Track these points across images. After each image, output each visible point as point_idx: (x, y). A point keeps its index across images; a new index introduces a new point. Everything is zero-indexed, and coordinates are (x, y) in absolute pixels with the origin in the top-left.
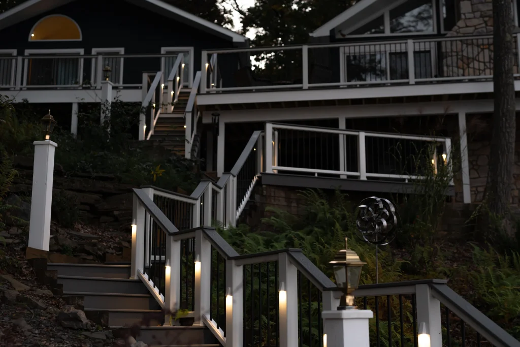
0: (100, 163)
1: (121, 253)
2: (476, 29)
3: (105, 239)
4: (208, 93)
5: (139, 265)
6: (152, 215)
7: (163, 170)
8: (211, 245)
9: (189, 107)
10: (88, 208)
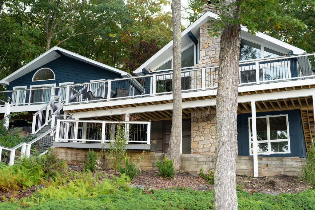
2: (207, 64)
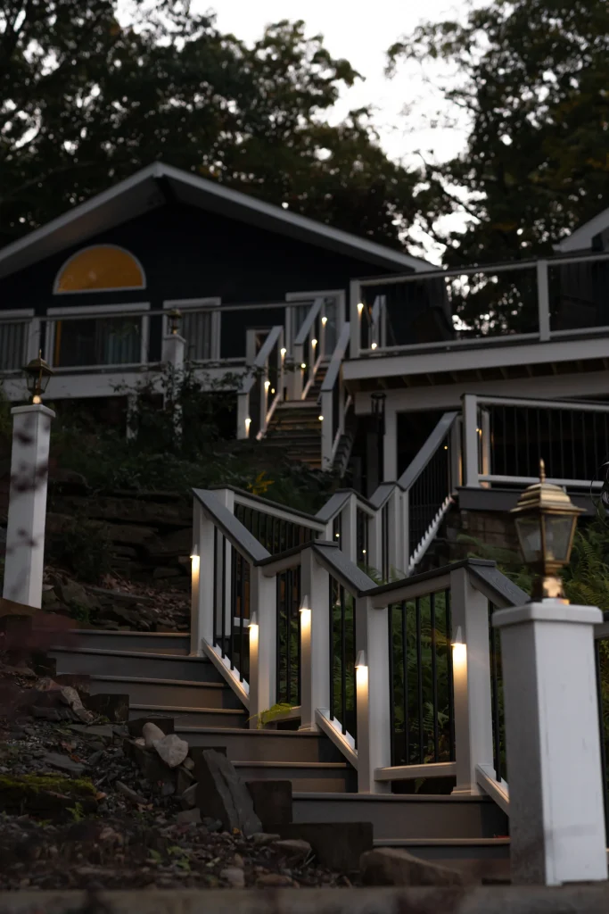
0: (155, 473)
1: (186, 626)
3: (159, 604)
4: (365, 357)
5: (205, 630)
6: (228, 534)
7: (270, 482)
8: (330, 577)
9: (328, 383)
10: (131, 551)
